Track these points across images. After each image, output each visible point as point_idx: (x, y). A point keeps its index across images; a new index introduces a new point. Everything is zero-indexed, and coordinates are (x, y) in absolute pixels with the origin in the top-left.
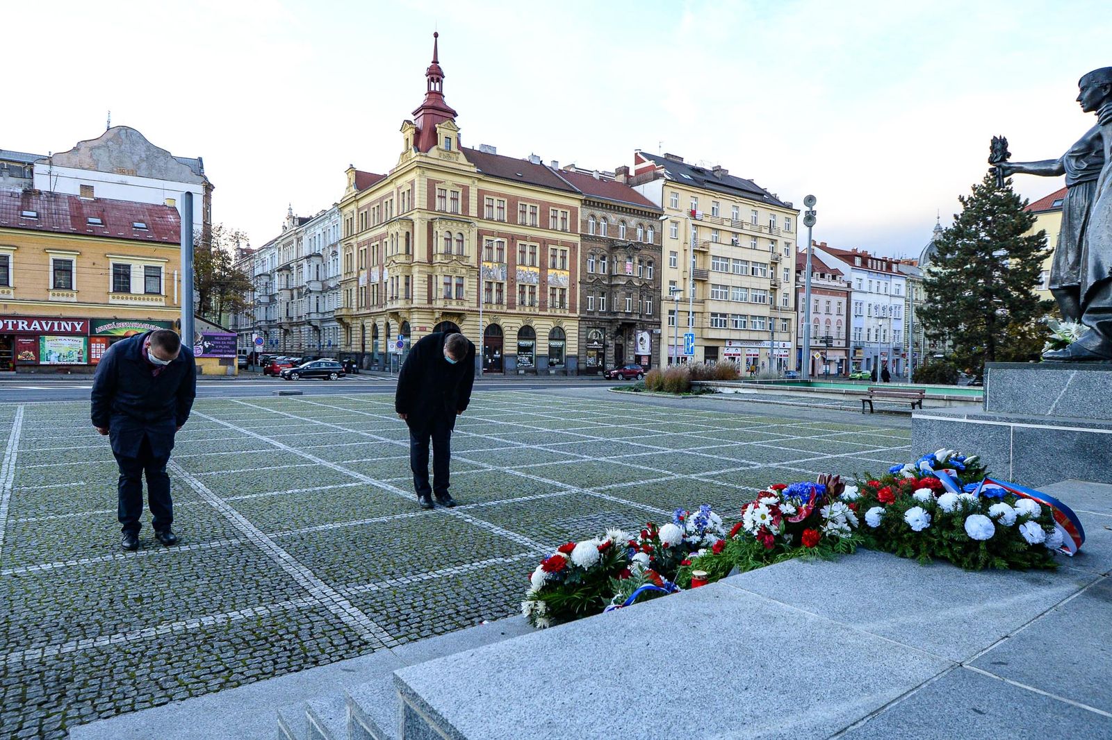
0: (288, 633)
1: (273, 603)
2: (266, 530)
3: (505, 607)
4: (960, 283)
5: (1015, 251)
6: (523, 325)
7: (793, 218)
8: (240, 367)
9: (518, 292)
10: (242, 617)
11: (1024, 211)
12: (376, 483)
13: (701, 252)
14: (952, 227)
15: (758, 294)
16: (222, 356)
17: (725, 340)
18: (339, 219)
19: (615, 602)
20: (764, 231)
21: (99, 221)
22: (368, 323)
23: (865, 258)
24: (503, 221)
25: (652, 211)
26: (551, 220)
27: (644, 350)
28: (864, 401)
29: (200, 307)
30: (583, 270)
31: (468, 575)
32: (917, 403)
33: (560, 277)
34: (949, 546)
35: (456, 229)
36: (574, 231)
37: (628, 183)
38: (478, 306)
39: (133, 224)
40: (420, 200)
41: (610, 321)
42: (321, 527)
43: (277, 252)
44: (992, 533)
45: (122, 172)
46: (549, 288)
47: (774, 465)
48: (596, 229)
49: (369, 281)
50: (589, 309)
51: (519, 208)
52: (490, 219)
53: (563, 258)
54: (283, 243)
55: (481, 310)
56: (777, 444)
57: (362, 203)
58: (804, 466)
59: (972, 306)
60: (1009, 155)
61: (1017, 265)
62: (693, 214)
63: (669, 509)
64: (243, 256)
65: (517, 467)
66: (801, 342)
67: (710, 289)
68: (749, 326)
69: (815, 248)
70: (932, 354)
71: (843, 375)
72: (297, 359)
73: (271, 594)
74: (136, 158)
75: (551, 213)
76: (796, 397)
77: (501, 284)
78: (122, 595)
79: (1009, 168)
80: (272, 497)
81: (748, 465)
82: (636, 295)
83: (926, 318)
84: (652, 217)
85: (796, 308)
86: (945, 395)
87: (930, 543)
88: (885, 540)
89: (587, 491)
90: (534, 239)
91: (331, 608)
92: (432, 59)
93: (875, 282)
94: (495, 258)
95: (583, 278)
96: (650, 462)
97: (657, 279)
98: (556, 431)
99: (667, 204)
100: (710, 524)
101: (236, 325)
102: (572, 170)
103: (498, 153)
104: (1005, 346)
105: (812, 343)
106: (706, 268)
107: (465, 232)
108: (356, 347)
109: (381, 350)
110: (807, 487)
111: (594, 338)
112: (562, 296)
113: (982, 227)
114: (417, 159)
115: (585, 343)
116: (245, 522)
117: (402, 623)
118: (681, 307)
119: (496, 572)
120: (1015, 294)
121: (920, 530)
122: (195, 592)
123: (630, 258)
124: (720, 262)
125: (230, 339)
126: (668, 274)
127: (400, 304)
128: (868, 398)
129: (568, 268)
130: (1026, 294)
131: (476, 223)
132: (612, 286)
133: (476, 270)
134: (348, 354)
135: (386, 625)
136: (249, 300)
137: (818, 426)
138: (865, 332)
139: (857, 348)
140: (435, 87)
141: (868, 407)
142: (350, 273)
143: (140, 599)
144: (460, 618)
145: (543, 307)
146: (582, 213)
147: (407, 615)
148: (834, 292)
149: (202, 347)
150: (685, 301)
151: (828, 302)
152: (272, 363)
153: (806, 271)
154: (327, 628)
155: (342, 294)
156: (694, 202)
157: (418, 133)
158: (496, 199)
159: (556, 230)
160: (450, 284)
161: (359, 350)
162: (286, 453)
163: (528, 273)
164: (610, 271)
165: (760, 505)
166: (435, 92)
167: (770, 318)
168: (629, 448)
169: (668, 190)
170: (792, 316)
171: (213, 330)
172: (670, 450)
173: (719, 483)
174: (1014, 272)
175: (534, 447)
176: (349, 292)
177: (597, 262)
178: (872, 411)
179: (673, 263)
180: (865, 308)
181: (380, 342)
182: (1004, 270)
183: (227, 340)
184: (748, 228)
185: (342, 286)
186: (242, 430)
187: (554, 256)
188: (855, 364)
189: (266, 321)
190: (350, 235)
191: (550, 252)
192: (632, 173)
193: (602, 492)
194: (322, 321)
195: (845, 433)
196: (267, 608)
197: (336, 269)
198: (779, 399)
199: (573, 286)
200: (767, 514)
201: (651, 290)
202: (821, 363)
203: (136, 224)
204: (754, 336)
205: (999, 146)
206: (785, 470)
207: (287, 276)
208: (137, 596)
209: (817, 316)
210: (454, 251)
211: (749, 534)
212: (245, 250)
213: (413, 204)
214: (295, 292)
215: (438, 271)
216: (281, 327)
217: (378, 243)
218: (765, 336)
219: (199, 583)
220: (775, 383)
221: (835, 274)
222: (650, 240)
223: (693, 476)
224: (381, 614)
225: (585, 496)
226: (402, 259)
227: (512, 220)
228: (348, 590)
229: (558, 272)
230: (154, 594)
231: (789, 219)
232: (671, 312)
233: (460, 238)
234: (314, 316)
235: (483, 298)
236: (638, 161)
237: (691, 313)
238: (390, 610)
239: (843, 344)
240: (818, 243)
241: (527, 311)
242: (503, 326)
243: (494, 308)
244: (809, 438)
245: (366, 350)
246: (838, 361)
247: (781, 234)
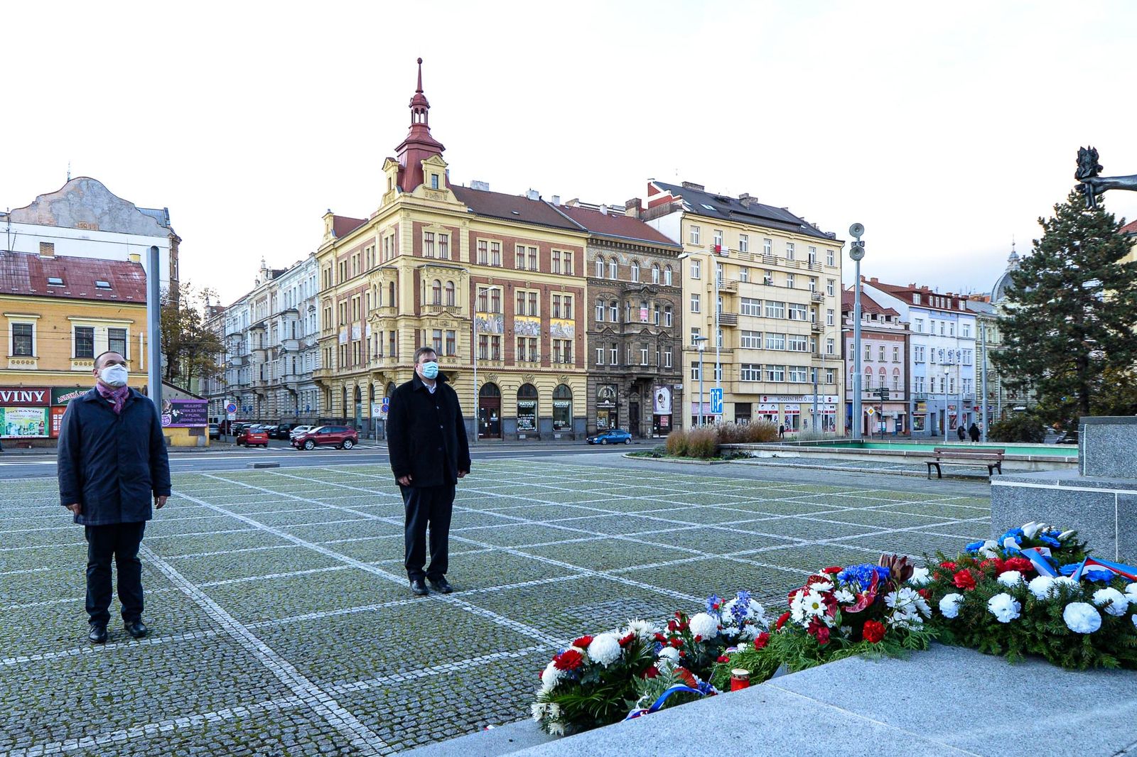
0: (271, 737)
1: (253, 703)
2: (244, 620)
3: (512, 710)
4: (1044, 322)
5: (1110, 280)
6: (522, 383)
7: (836, 250)
8: (212, 437)
9: (516, 345)
10: (220, 718)
11: (1121, 233)
12: (362, 566)
13: (728, 294)
14: (1031, 255)
15: (797, 341)
16: (192, 425)
17: (759, 395)
18: (316, 270)
19: (641, 705)
20: (802, 266)
21: (59, 281)
22: (350, 385)
23: (926, 295)
24: (498, 266)
25: (669, 248)
26: (553, 263)
27: (664, 408)
28: (929, 464)
29: (168, 372)
30: (591, 318)
31: (469, 672)
32: (996, 466)
33: (564, 328)
34: (1045, 641)
35: (445, 276)
36: (579, 274)
37: (640, 217)
38: (472, 363)
39: (96, 284)
40: (405, 246)
41: (624, 377)
42: (303, 617)
43: (249, 309)
44: (1098, 624)
45: (84, 227)
46: (552, 340)
47: (823, 542)
48: (605, 272)
49: (350, 338)
50: (599, 364)
51: (517, 250)
52: (484, 264)
53: (568, 305)
54: (256, 298)
55: (475, 367)
56: (826, 517)
57: (341, 252)
58: (859, 542)
59: (1058, 348)
60: (1100, 168)
61: (1113, 297)
62: (717, 250)
63: (699, 595)
64: (213, 314)
65: (520, 546)
66: (851, 396)
67: (740, 336)
68: (787, 378)
69: (865, 285)
70: (1011, 406)
71: (902, 433)
72: (273, 427)
73: (250, 693)
74: (98, 212)
75: (553, 255)
76: (847, 461)
77: (497, 338)
78: (91, 693)
79: (1101, 184)
80: (249, 583)
81: (792, 542)
82: (653, 346)
83: (1003, 364)
84: (670, 255)
85: (843, 356)
86: (1030, 456)
87: (1020, 637)
88: (965, 634)
89: (602, 574)
90: (533, 285)
91: (317, 709)
92: (416, 88)
93: (938, 322)
94: (490, 308)
95: (591, 328)
96: (675, 539)
97: (677, 326)
98: (564, 504)
99: (687, 240)
100: (750, 614)
101: (206, 391)
102: (576, 205)
103: (492, 189)
104: (1102, 395)
105: (864, 396)
106: (735, 312)
107: (456, 280)
108: (337, 413)
109: (365, 415)
110: (866, 570)
111: (605, 396)
112: (567, 349)
113: (1068, 254)
114: (401, 200)
115: (595, 403)
116: (221, 611)
117: (396, 727)
118: (706, 358)
119: (501, 668)
120: (1112, 332)
121: (1008, 621)
122: (169, 690)
123: (645, 303)
124: (751, 305)
125: (200, 406)
126: (690, 320)
127: (384, 363)
128: (934, 460)
129: (573, 317)
130: (1126, 331)
131: (468, 269)
132: (625, 336)
133: (469, 322)
134: (328, 420)
135: (379, 729)
136: (220, 362)
137: (874, 494)
138: (927, 381)
139: (918, 401)
140: (420, 119)
141: (934, 471)
142: (329, 330)
143: (110, 698)
144: (462, 722)
145: (546, 362)
146: (588, 255)
147: (402, 718)
148: (889, 336)
149: (170, 416)
150: (710, 351)
151: (882, 348)
152: (246, 432)
153: (855, 312)
154: (313, 732)
155: (320, 352)
156: (718, 237)
157: (401, 171)
158: (489, 241)
159: (559, 274)
160: (440, 339)
161: (341, 416)
162: (263, 533)
163: (527, 323)
164: (622, 319)
165: (810, 592)
166: (420, 125)
167: (813, 368)
168: (650, 524)
169: (687, 224)
171: (181, 397)
172: (698, 526)
173: (758, 564)
174: (1110, 306)
175: (539, 523)
176: (328, 351)
177: (607, 309)
178: (940, 476)
179: (696, 308)
180: (927, 353)
181: (363, 406)
182: (1098, 304)
183: (197, 408)
184: (783, 263)
185: (321, 345)
186: (215, 507)
187: (557, 304)
188: (917, 419)
189: (239, 385)
190: (328, 287)
191: (552, 300)
192: (645, 205)
193: (619, 575)
194: (300, 384)
195: (909, 503)
196: (247, 709)
197: (314, 326)
198: (826, 464)
199: (579, 337)
200: (819, 603)
201: (670, 339)
202: (875, 420)
203: (99, 283)
204: (794, 390)
205: (1087, 159)
206: (837, 548)
207: (261, 335)
208: (107, 694)
209: (869, 364)
210: (444, 301)
211: (798, 625)
212: (216, 308)
213: (398, 250)
214: (270, 353)
215: (426, 324)
216: (255, 392)
217: (359, 295)
218: (806, 390)
219: (172, 680)
220: (821, 444)
221: (890, 315)
222: (668, 282)
223: (727, 556)
224: (373, 717)
225: (600, 580)
226: (387, 312)
227: (509, 265)
228: (336, 688)
229: (562, 322)
230: (125, 692)
231: (832, 253)
232: (695, 364)
233: (450, 286)
234: (290, 379)
235: (478, 354)
236: (652, 191)
237: (718, 365)
238: (383, 711)
239: (901, 397)
240: (868, 279)
241: (528, 367)
242: (501, 385)
243: (490, 365)
244: (865, 509)
245: (348, 415)
246: (896, 417)
247: (823, 269)
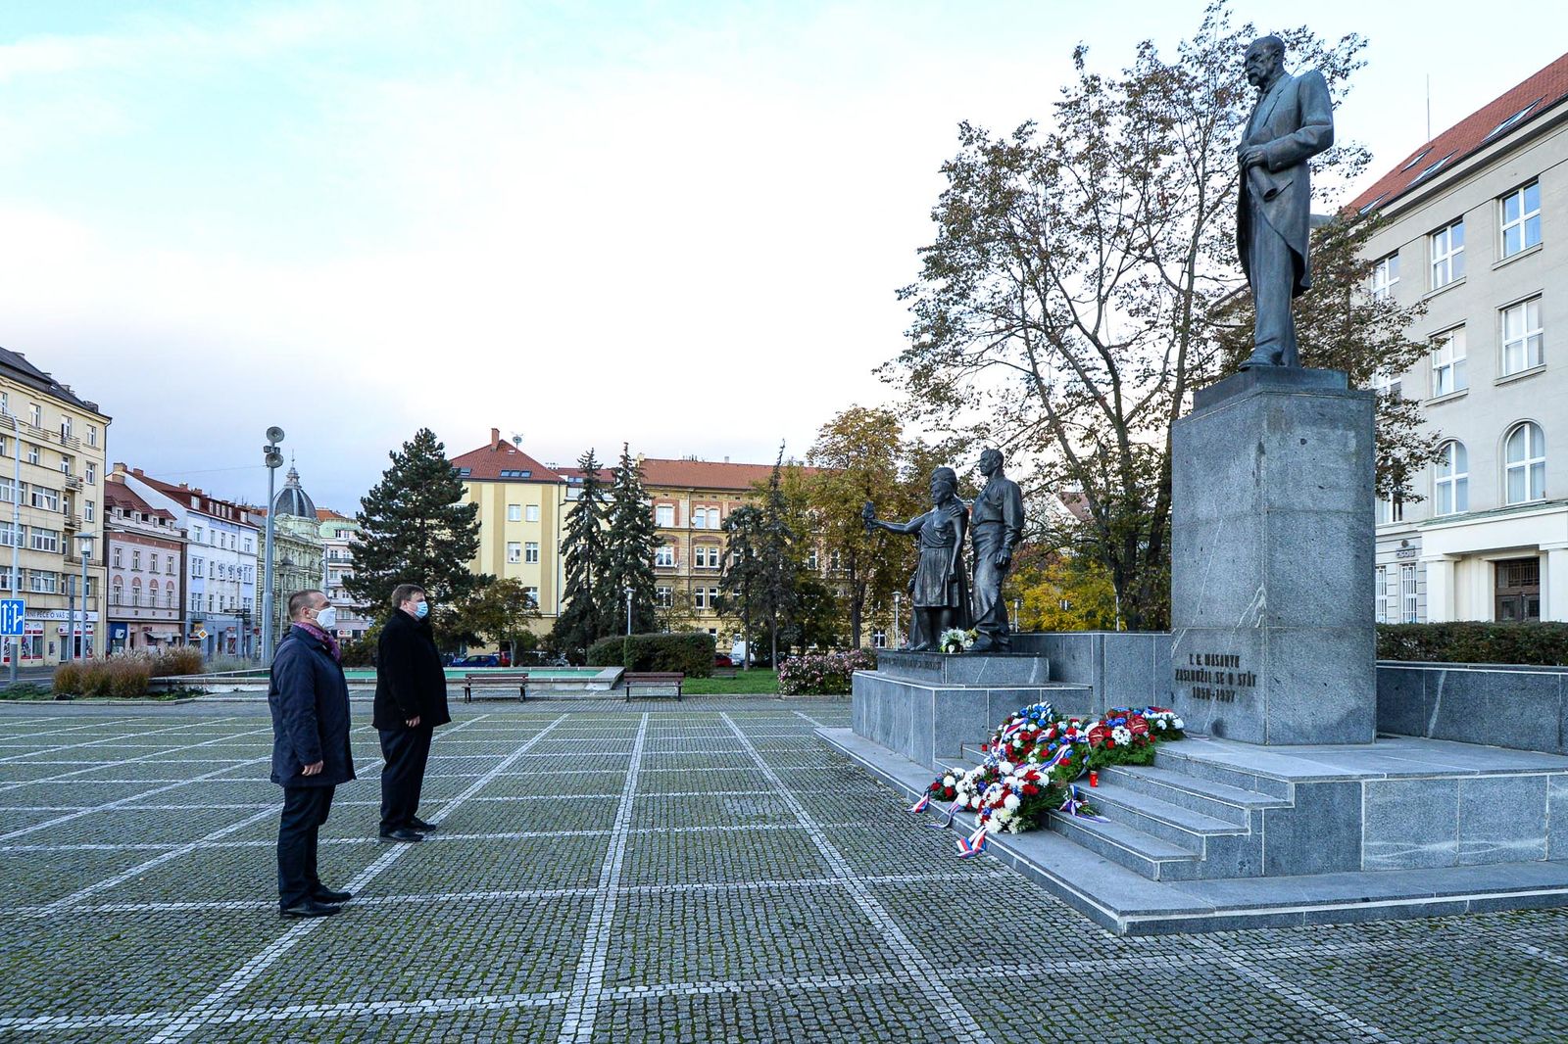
7: (100, 428)
15: (43, 536)
20: (51, 439)
23: (205, 502)
61: (449, 536)
68: (28, 585)
69: (127, 475)
85: (105, 562)
93: (218, 533)
130: (458, 567)
138: (205, 598)
148: (163, 542)
151: (154, 556)
153: (120, 509)
167: (64, 576)
170: (99, 573)
180: (206, 566)
182: (436, 540)
184: (25, 430)
188: (193, 643)
202: (144, 643)
204: (37, 602)
209: (137, 575)
218: (55, 602)
221: (164, 517)
231: (93, 428)
239: (176, 616)
240: (130, 470)
246: (170, 640)
247: (82, 448)
